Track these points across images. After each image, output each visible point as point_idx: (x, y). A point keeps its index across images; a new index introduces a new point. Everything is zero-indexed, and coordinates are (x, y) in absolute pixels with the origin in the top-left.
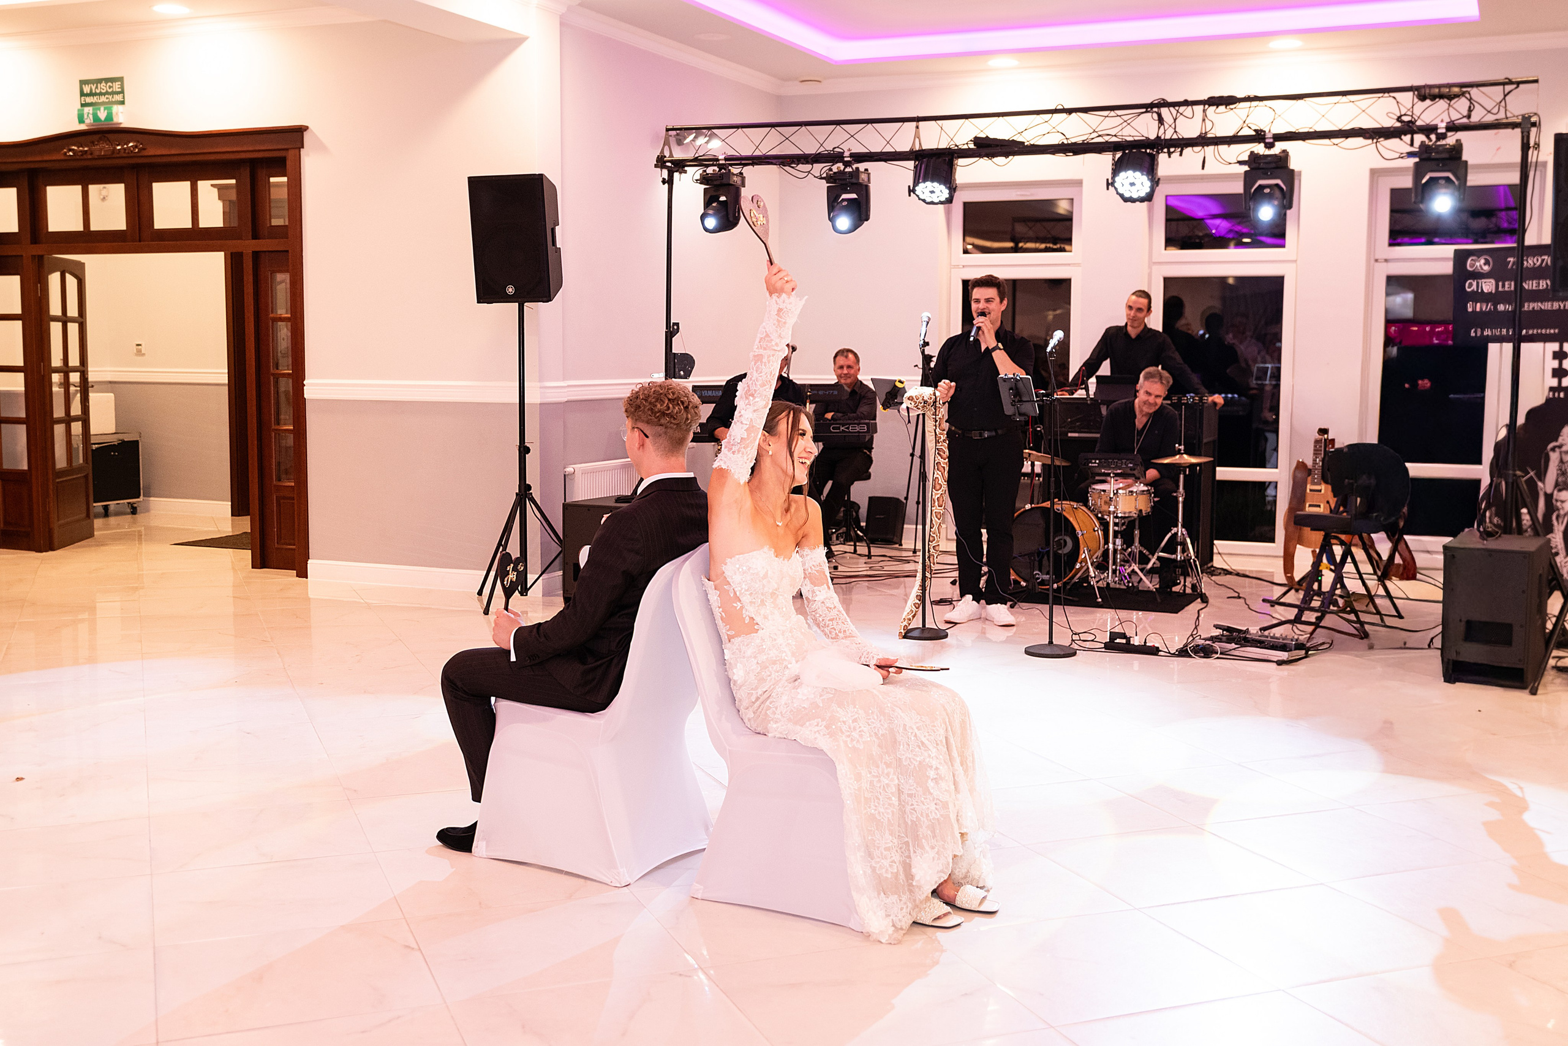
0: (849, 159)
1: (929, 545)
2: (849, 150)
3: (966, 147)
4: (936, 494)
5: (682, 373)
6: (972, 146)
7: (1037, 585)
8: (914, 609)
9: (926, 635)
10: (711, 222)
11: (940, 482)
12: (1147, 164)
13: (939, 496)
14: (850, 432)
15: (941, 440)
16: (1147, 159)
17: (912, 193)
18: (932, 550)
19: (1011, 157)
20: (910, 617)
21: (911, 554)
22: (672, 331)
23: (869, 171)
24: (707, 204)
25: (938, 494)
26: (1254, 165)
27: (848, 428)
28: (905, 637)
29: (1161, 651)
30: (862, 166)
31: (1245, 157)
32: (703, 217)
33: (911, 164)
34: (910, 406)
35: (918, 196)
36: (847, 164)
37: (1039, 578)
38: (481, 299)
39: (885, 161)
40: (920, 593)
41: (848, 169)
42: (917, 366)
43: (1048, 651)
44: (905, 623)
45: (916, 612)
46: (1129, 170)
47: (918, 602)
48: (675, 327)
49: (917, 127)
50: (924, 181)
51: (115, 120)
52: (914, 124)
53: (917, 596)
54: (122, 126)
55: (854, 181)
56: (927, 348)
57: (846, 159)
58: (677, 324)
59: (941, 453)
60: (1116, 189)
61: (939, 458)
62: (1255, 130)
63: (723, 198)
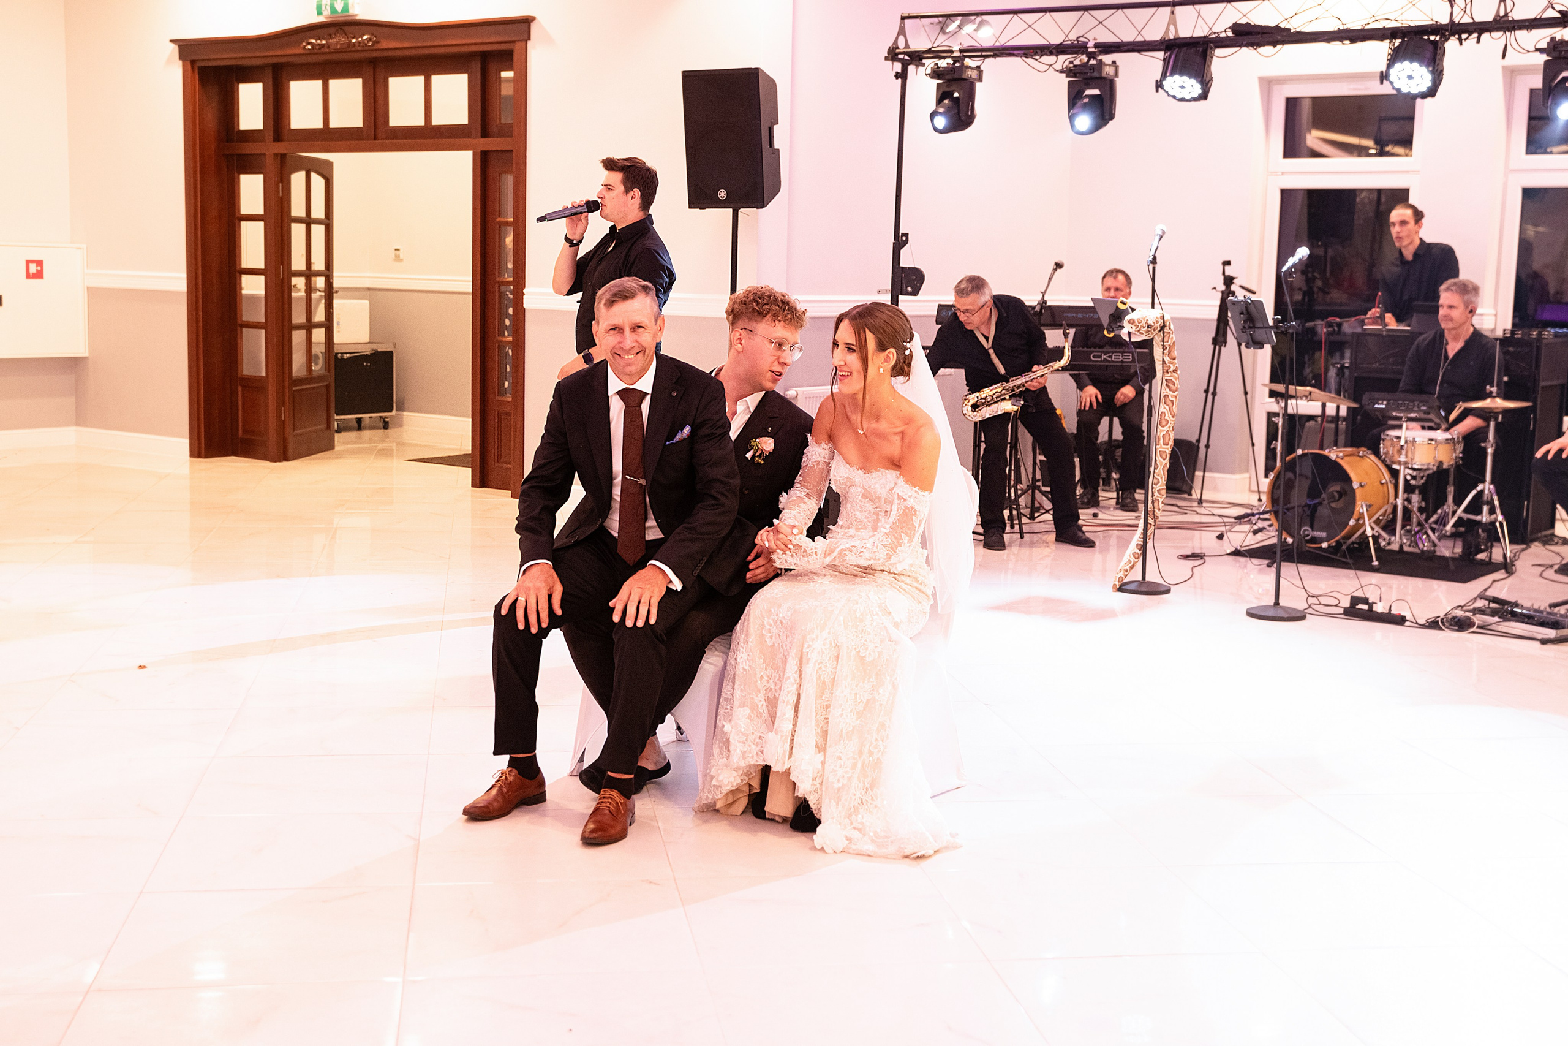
0: (1093, 50)
1: (1152, 488)
2: (1095, 39)
3: (1223, 35)
4: (1161, 431)
5: (909, 289)
6: (1230, 34)
7: (1304, 543)
8: (1133, 559)
9: (1143, 589)
10: (941, 122)
11: (1166, 417)
12: (1428, 55)
13: (1164, 433)
14: (1113, 361)
15: (1171, 370)
16: (1430, 48)
17: (1160, 89)
18: (1156, 494)
19: (1279, 47)
20: (1128, 567)
22: (900, 242)
23: (1118, 63)
24: (939, 101)
25: (1163, 431)
26: (1556, 54)
27: (1110, 357)
28: (1120, 590)
29: (1407, 621)
30: (1107, 59)
31: (1543, 45)
32: (933, 115)
33: (1161, 55)
34: (1131, 330)
35: (1167, 92)
36: (1091, 56)
37: (1308, 535)
38: (693, 204)
39: (1139, 51)
40: (1141, 542)
41: (1093, 62)
43: (1270, 613)
44: (1121, 574)
45: (1136, 562)
46: (1405, 60)
47: (1138, 551)
48: (904, 238)
49: (1173, 13)
50: (1172, 74)
51: (352, 12)
52: (1168, 9)
53: (1137, 545)
54: (358, 18)
55: (1096, 74)
56: (1227, 267)
57: (1090, 50)
58: (907, 235)
59: (1170, 385)
60: (1392, 83)
61: (1168, 390)
62: (1560, 12)
63: (956, 95)
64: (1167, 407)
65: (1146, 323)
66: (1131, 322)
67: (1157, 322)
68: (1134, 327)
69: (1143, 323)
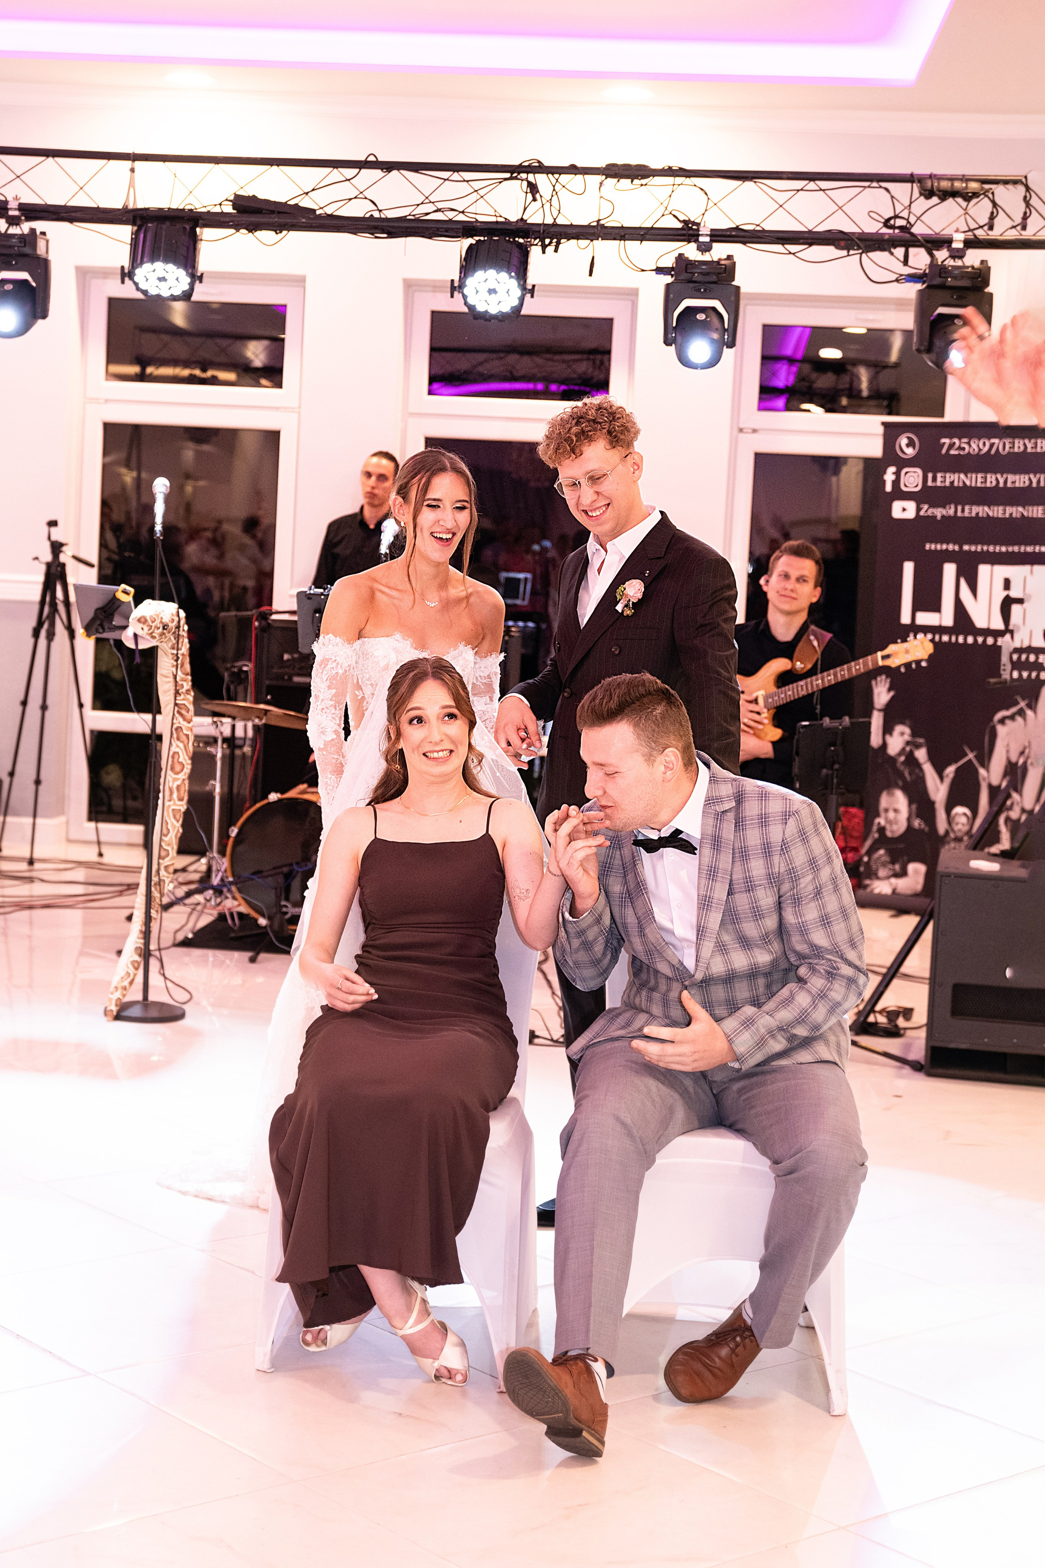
0: (16, 213)
1: (159, 864)
2: (16, 198)
3: (217, 209)
4: (175, 780)
6: (228, 209)
7: (285, 924)
8: (132, 970)
9: (154, 1013)
11: (181, 760)
12: (515, 261)
13: (179, 782)
15: (184, 690)
16: (516, 252)
17: (127, 279)
18: (163, 872)
19: (284, 232)
20: (126, 983)
21: (24, 866)
23: (48, 236)
25: (177, 779)
26: (684, 276)
28: (118, 1017)
29: (538, 1037)
30: (40, 226)
31: (669, 262)
33: (125, 232)
34: (139, 632)
35: (136, 284)
36: (13, 221)
37: (286, 913)
39: (71, 220)
40: (140, 943)
41: (14, 230)
42: (36, 558)
44: (118, 995)
45: (135, 975)
46: (491, 268)
47: (137, 958)
49: (132, 170)
50: (152, 260)
52: (128, 164)
53: (136, 949)
55: (27, 250)
56: (53, 530)
57: (11, 213)
59: (183, 712)
60: (465, 297)
61: (181, 719)
62: (684, 221)
64: (181, 745)
65: (161, 622)
66: (142, 620)
67: (173, 621)
68: (146, 628)
69: (158, 623)
